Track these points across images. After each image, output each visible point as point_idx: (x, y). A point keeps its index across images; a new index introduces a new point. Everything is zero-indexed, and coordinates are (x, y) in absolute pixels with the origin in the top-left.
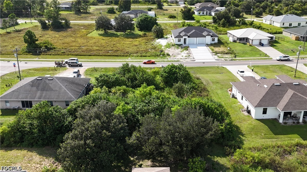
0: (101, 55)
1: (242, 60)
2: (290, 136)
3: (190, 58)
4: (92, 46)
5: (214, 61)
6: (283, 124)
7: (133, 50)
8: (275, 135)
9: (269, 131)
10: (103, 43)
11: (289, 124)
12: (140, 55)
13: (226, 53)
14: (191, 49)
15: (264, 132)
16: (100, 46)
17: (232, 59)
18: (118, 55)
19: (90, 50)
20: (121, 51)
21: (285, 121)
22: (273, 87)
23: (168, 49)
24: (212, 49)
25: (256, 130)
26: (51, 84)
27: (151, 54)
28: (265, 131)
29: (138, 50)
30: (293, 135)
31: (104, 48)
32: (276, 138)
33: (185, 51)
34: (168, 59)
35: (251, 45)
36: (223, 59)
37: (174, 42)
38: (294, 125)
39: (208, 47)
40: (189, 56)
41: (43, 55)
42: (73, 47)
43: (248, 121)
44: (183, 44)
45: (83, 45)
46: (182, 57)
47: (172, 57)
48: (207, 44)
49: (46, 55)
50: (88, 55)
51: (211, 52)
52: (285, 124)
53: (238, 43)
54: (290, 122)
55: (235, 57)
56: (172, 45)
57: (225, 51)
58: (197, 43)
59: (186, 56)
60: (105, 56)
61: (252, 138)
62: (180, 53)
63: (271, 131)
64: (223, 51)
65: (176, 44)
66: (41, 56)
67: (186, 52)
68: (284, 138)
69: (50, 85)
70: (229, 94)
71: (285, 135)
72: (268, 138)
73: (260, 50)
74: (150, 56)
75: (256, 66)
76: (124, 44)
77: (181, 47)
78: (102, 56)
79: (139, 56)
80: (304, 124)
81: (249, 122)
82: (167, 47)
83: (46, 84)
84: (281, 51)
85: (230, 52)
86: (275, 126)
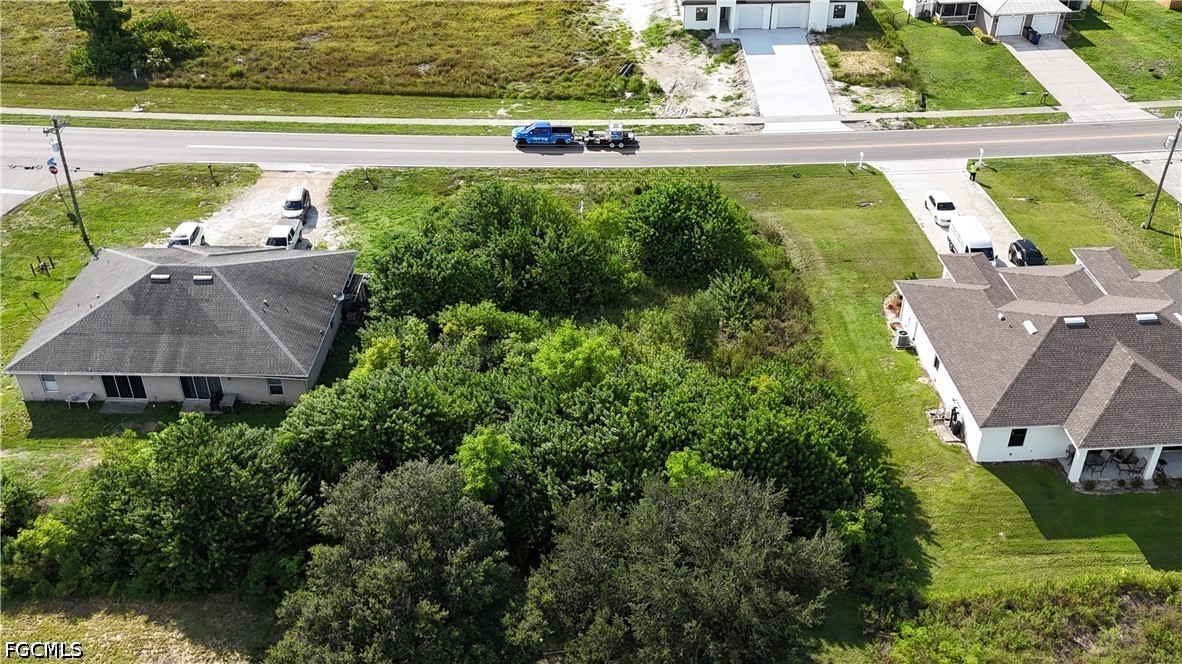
0: (387, 87)
1: (947, 128)
2: (1101, 540)
3: (745, 110)
4: (347, 36)
5: (837, 127)
6: (1079, 489)
7: (516, 59)
8: (1048, 538)
9: (1027, 520)
10: (391, 15)
11: (1103, 490)
12: (543, 89)
13: (889, 84)
14: (748, 58)
15: (1009, 524)
16: (380, 32)
17: (911, 119)
18: (457, 92)
19: (345, 63)
20: (469, 67)
21: (1088, 477)
22: (1059, 335)
23: (653, 52)
24: (833, 60)
25: (980, 517)
26: (207, 300)
27: (588, 85)
28: (1010, 520)
29: (535, 60)
30: (1112, 539)
31: (397, 46)
32: (1051, 549)
33: (723, 65)
34: (653, 115)
35: (988, 41)
36: (872, 117)
37: (681, 18)
38: (1121, 492)
39: (818, 48)
40: (740, 96)
41: (158, 86)
42: (274, 43)
43: (953, 475)
44: (717, 31)
45: (315, 27)
46: (710, 106)
47: (671, 103)
48: (814, 32)
49: (170, 86)
50: (337, 88)
51: (827, 78)
52: (1087, 490)
53: (939, 25)
54: (1108, 477)
55: (923, 107)
56: (674, 34)
57: (882, 74)
58: (774, 26)
59: (727, 99)
60: (403, 94)
61: (964, 552)
62: (706, 76)
63: (1033, 522)
64: (874, 72)
65: (690, 31)
66: (152, 91)
67: (726, 71)
68: (1079, 552)
69: (204, 306)
70: (889, 325)
71: (1082, 538)
72: (1019, 554)
73: (1023, 67)
74: (582, 99)
75: (1001, 163)
76: (477, 25)
77: (709, 46)
78: (391, 94)
79: (541, 98)
80: (1157, 490)
81: (956, 476)
82: (653, 45)
83: (190, 301)
84: (1107, 72)
85: (906, 76)
86: (1050, 496)
